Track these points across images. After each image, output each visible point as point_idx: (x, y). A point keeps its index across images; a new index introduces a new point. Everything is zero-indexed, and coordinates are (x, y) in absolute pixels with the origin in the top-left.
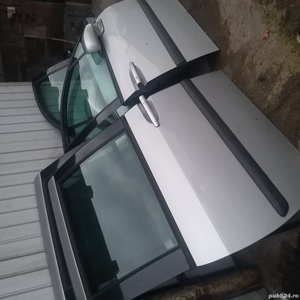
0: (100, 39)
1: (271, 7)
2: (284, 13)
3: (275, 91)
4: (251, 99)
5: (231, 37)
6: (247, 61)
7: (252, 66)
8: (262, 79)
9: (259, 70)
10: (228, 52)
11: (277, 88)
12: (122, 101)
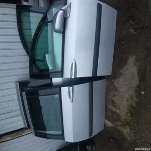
0: (65, 20)
1: (135, 98)
2: (135, 106)
4: (106, 99)
5: (118, 80)
6: (115, 92)
7: (114, 96)
8: (113, 101)
9: (115, 99)
10: (113, 80)
11: (114, 109)
12: (62, 76)
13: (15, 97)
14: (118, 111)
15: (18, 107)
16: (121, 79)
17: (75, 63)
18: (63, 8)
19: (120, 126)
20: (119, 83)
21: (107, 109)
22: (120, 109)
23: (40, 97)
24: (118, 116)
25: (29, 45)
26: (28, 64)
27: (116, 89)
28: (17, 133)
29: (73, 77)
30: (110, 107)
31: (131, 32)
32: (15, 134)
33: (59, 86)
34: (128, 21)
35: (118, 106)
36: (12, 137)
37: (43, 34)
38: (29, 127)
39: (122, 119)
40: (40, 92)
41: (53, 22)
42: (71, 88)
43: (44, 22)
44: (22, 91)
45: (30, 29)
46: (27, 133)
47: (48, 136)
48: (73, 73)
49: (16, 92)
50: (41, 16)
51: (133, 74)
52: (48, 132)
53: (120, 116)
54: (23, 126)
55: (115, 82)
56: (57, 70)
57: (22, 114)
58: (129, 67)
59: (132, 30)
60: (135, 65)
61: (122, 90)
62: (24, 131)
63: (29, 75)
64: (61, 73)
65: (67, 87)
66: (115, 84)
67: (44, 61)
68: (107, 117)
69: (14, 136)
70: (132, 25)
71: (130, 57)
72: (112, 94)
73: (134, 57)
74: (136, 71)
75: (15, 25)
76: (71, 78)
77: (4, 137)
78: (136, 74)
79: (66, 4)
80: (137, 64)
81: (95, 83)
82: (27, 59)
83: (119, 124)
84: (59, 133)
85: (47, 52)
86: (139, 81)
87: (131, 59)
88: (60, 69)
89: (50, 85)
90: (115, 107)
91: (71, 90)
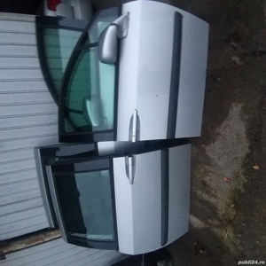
0: (119, 42)
1: (243, 177)
2: (243, 191)
3: (204, 195)
4: (192, 178)
5: (212, 144)
6: (207, 167)
7: (206, 173)
8: (204, 183)
9: (207, 179)
10: (203, 146)
11: (206, 197)
12: (115, 139)
13: (34, 174)
14: (213, 200)
15: (38, 192)
16: (218, 144)
17: (137, 116)
18: (116, 22)
19: (217, 226)
20: (214, 150)
21: (193, 196)
22: (216, 197)
23: (76, 175)
24: (213, 209)
25: (59, 85)
26: (55, 118)
27: (208, 161)
28: (37, 237)
29: (134, 141)
30: (199, 192)
31: (235, 62)
32: (33, 238)
33: (110, 156)
34: (229, 42)
35: (213, 192)
36: (27, 243)
37: (81, 65)
38: (57, 227)
39: (221, 213)
40: (77, 166)
41: (98, 45)
42: (130, 159)
43: (83, 46)
44: (45, 163)
45: (60, 58)
46: (54, 237)
47: (89, 243)
48: (134, 134)
49: (34, 166)
50: (78, 34)
51: (238, 135)
52: (89, 236)
53: (217, 209)
54: (47, 225)
55: (208, 148)
56: (105, 129)
57: (45, 204)
58: (231, 123)
59: (235, 58)
60: (242, 119)
61: (220, 163)
62: (48, 234)
63: (57, 137)
64: (113, 133)
65: (124, 158)
66: (207, 153)
67: (83, 112)
68: (193, 211)
69: (31, 242)
70: (235, 48)
71: (233, 104)
72: (202, 170)
73: (240, 105)
74: (244, 129)
75: (34, 51)
76: (130, 142)
77: (14, 244)
78: (245, 135)
79: (120, 14)
80: (246, 117)
81: (172, 150)
82: (55, 108)
83: (216, 222)
84: (110, 237)
85: (89, 97)
86: (250, 147)
87: (235, 108)
88: (110, 126)
89: (94, 154)
90: (208, 192)
91: (130, 163)
